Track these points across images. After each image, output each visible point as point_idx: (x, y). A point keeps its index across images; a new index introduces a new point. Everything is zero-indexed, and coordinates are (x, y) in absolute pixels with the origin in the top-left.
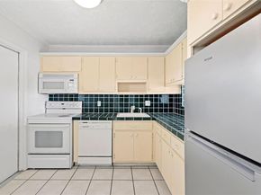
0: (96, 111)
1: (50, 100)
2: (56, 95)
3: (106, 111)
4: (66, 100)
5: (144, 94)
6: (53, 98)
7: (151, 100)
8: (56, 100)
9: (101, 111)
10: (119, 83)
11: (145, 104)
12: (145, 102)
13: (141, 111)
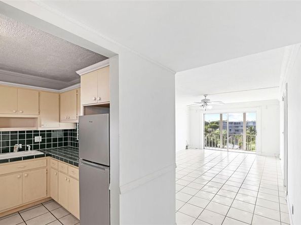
5: (33, 129)
7: (43, 135)
11: (34, 140)
12: (34, 138)
13: (29, 149)
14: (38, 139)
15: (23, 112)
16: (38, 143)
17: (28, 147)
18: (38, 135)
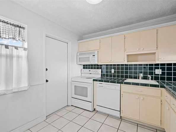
0: (111, 76)
1: (84, 68)
2: (87, 65)
3: (118, 76)
4: (92, 68)
5: (154, 63)
6: (85, 67)
7: (163, 69)
8: (87, 68)
9: (114, 76)
10: (128, 55)
11: (155, 72)
12: (155, 70)
13: (150, 78)
14: (159, 72)
15: (143, 49)
16: (158, 75)
17: (149, 77)
18: (158, 68)
